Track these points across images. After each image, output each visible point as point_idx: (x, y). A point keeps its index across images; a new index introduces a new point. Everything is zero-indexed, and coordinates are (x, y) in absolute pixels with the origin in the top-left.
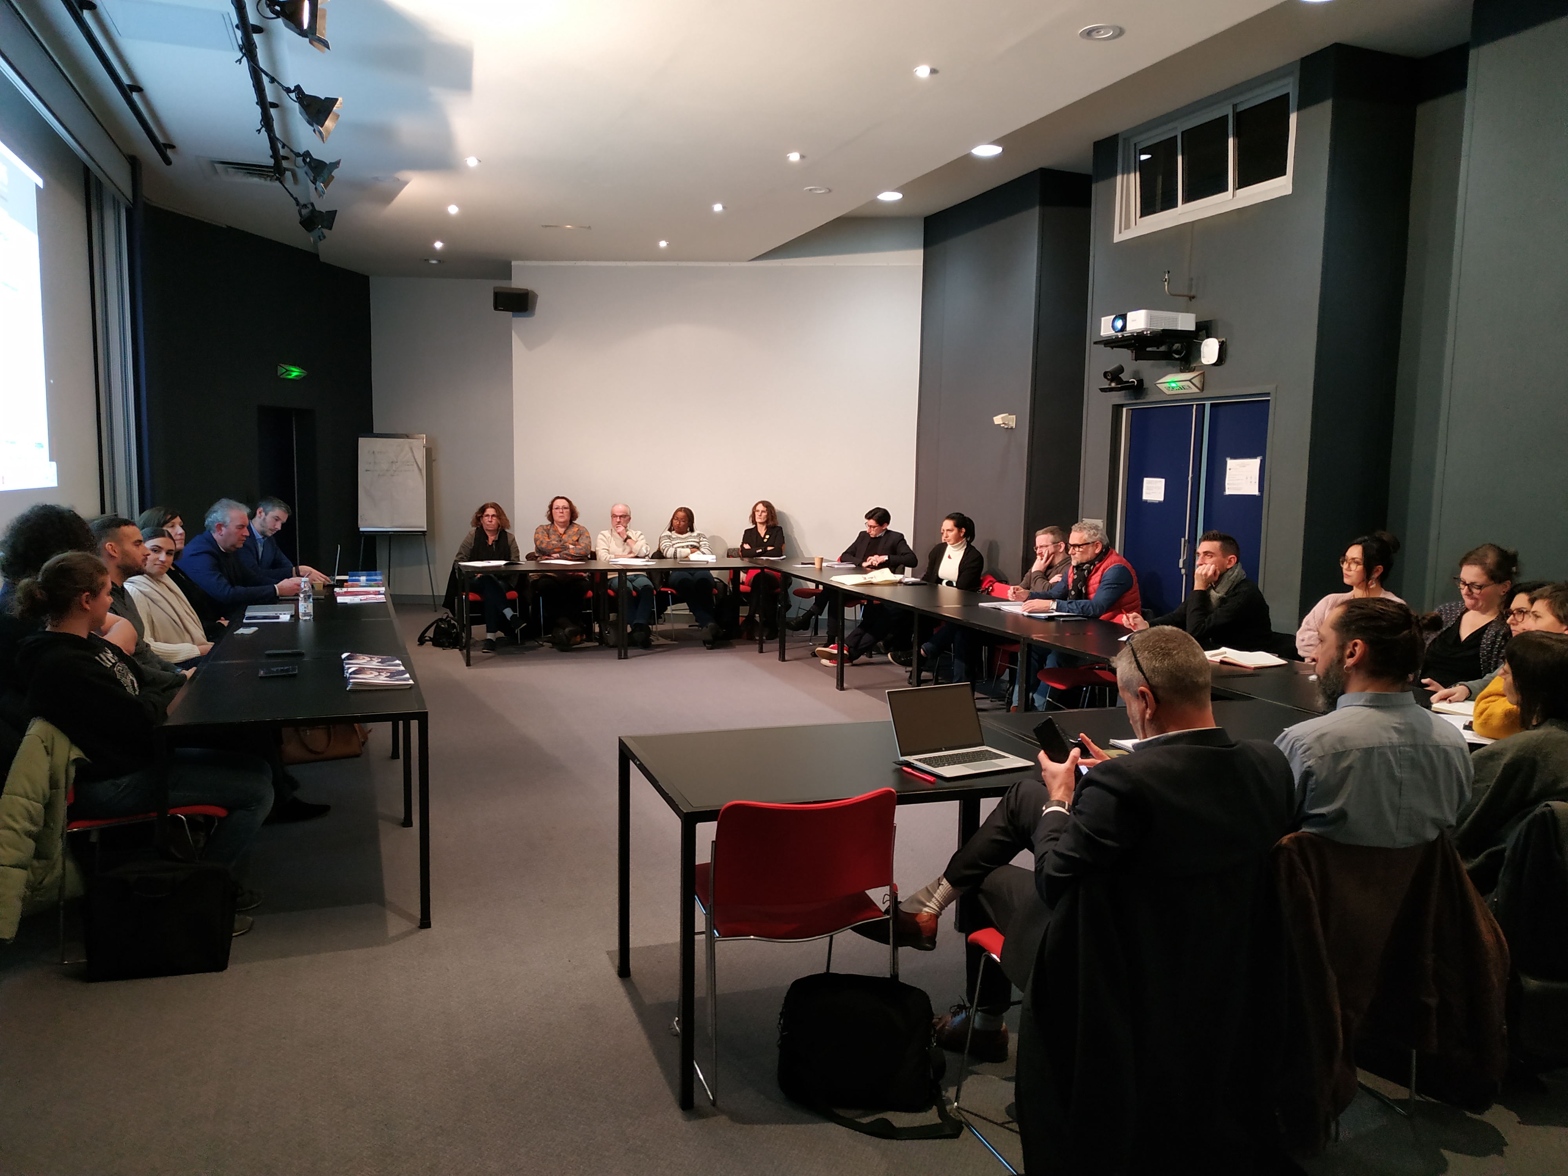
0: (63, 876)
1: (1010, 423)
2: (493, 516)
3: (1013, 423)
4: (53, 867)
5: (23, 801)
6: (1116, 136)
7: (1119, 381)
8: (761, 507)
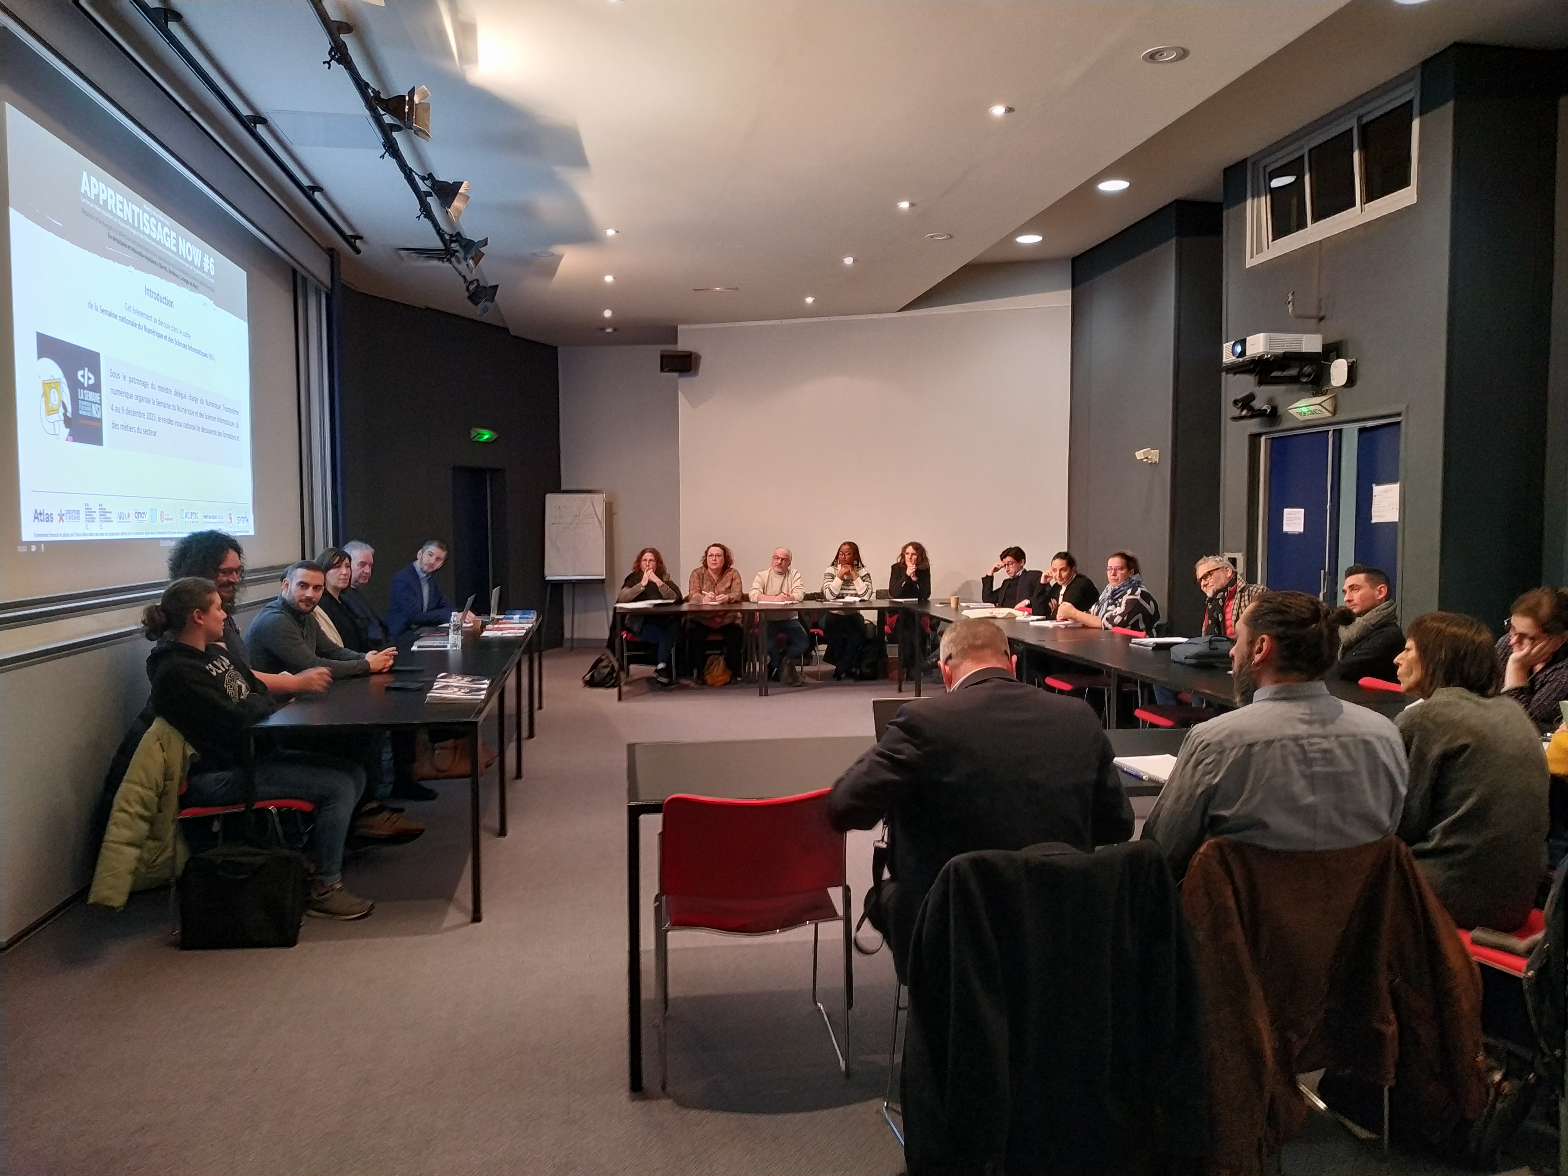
2: (650, 560)
3: (1156, 457)
4: (165, 849)
5: (139, 789)
6: (1245, 160)
7: (1251, 409)
8: (910, 550)
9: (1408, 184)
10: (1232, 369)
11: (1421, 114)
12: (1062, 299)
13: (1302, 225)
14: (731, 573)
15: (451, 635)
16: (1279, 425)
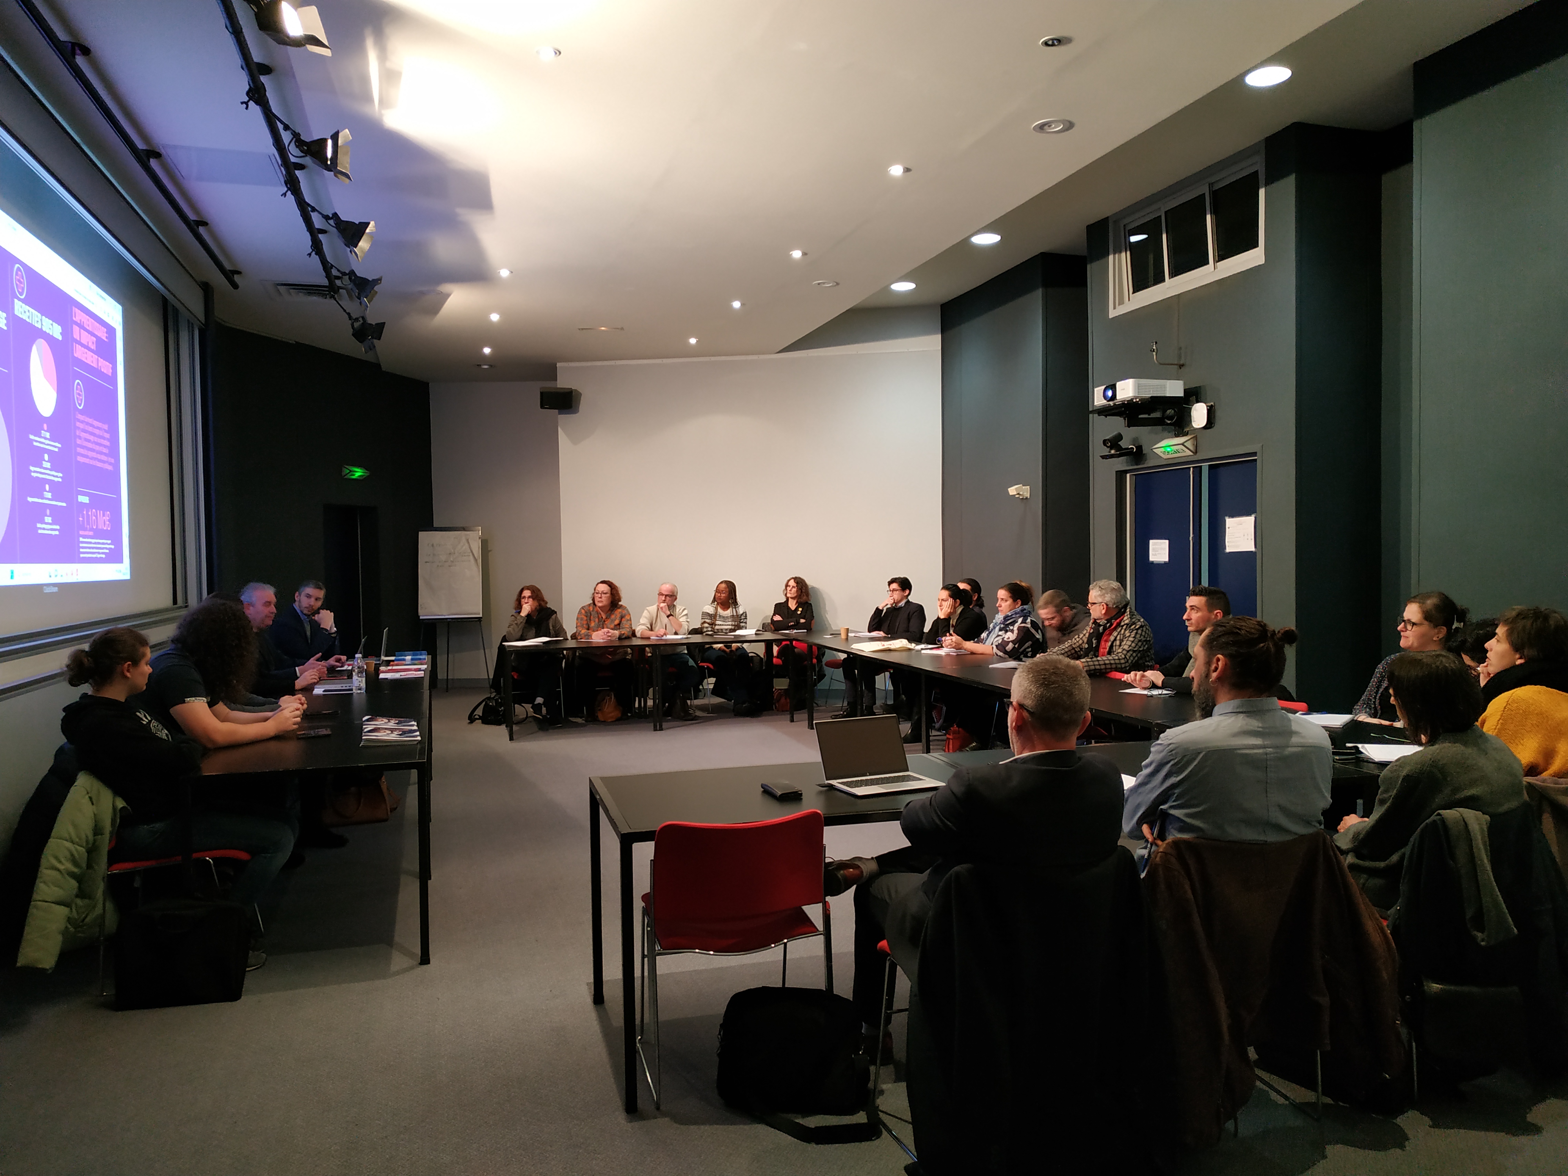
0: (103, 916)
1: (1025, 494)
3: (1027, 492)
4: (94, 907)
5: (68, 844)
6: (1108, 217)
7: (1119, 448)
8: (792, 583)
9: (1257, 246)
10: (1104, 411)
11: (1266, 184)
12: (932, 343)
13: (1159, 279)
14: (620, 610)
15: (355, 677)
16: (1144, 464)
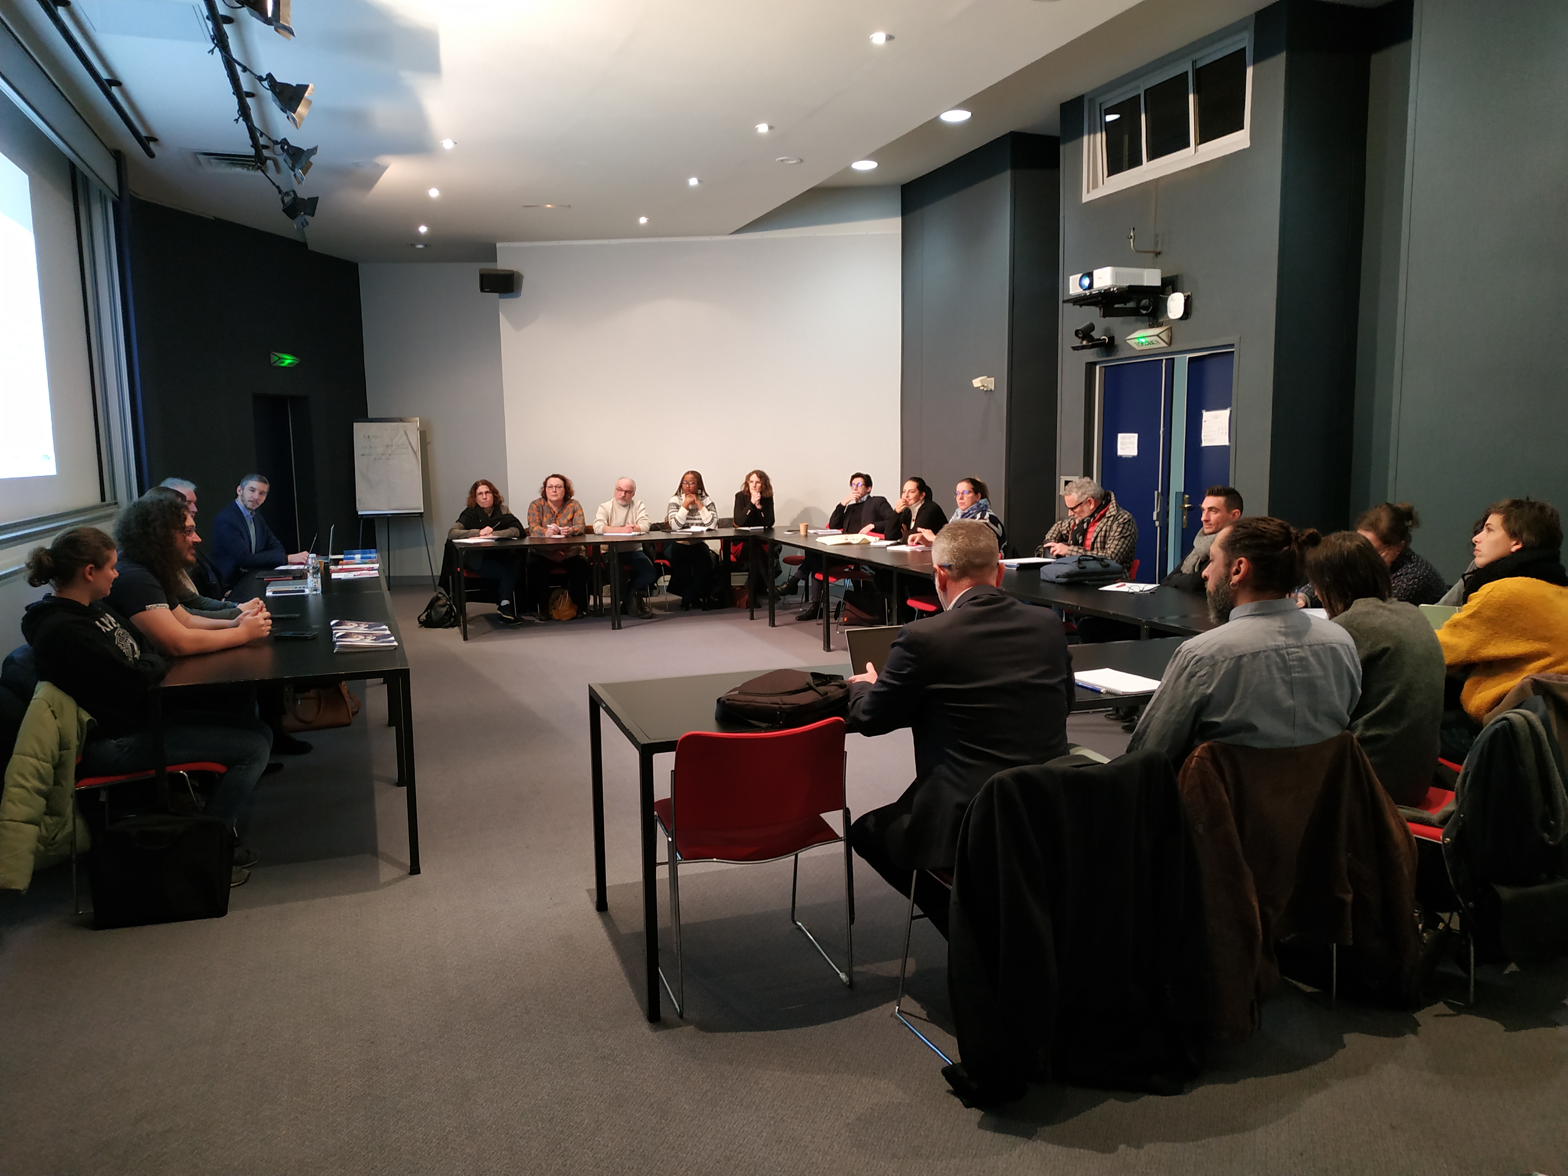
0: (74, 833)
1: (989, 385)
2: (486, 492)
3: (992, 385)
4: (64, 824)
5: (31, 760)
6: (1083, 96)
7: (1089, 338)
8: (753, 477)
9: (1242, 128)
10: (1079, 301)
11: (1255, 62)
12: (893, 226)
13: (1135, 161)
14: (572, 504)
15: (310, 578)
16: (1116, 355)
